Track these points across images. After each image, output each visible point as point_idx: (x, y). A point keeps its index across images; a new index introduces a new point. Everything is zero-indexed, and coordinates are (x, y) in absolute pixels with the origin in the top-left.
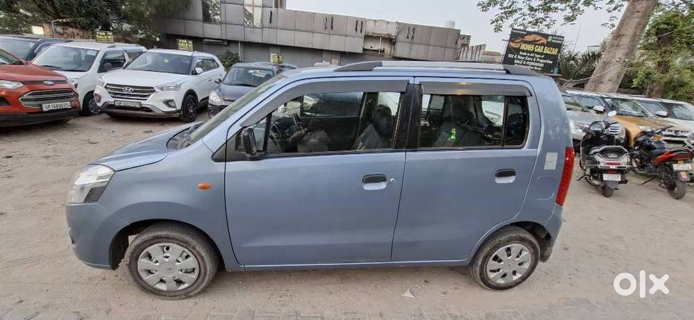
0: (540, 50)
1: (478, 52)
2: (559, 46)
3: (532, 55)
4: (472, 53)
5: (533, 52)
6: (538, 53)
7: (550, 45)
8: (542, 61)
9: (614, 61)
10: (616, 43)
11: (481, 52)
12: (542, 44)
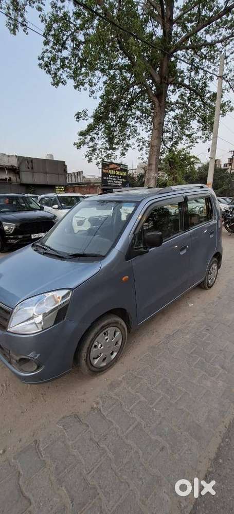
0: (118, 173)
1: (79, 177)
2: (126, 171)
3: (115, 177)
4: (75, 178)
5: (115, 175)
6: (118, 176)
7: (122, 170)
8: (121, 180)
9: (151, 178)
10: (150, 168)
11: (81, 177)
12: (118, 170)
